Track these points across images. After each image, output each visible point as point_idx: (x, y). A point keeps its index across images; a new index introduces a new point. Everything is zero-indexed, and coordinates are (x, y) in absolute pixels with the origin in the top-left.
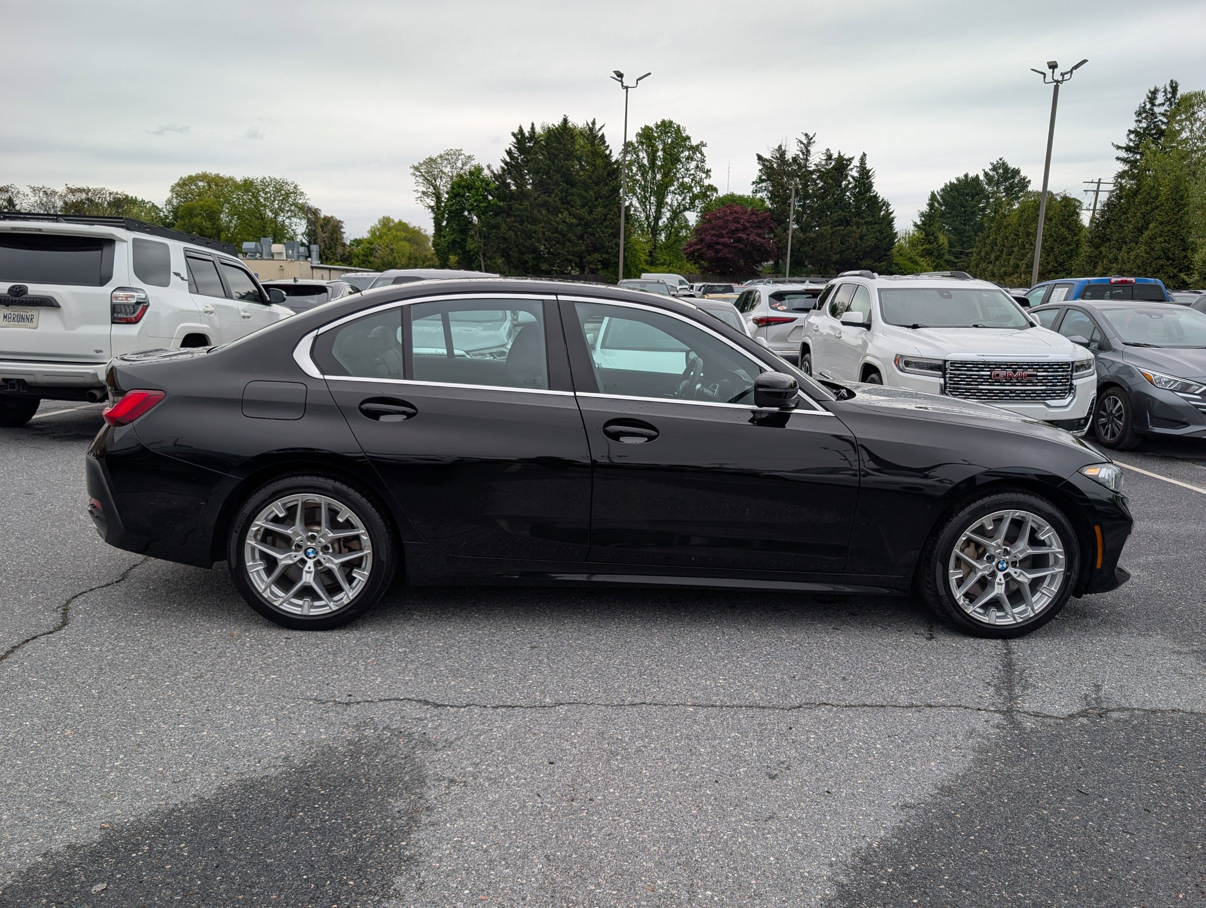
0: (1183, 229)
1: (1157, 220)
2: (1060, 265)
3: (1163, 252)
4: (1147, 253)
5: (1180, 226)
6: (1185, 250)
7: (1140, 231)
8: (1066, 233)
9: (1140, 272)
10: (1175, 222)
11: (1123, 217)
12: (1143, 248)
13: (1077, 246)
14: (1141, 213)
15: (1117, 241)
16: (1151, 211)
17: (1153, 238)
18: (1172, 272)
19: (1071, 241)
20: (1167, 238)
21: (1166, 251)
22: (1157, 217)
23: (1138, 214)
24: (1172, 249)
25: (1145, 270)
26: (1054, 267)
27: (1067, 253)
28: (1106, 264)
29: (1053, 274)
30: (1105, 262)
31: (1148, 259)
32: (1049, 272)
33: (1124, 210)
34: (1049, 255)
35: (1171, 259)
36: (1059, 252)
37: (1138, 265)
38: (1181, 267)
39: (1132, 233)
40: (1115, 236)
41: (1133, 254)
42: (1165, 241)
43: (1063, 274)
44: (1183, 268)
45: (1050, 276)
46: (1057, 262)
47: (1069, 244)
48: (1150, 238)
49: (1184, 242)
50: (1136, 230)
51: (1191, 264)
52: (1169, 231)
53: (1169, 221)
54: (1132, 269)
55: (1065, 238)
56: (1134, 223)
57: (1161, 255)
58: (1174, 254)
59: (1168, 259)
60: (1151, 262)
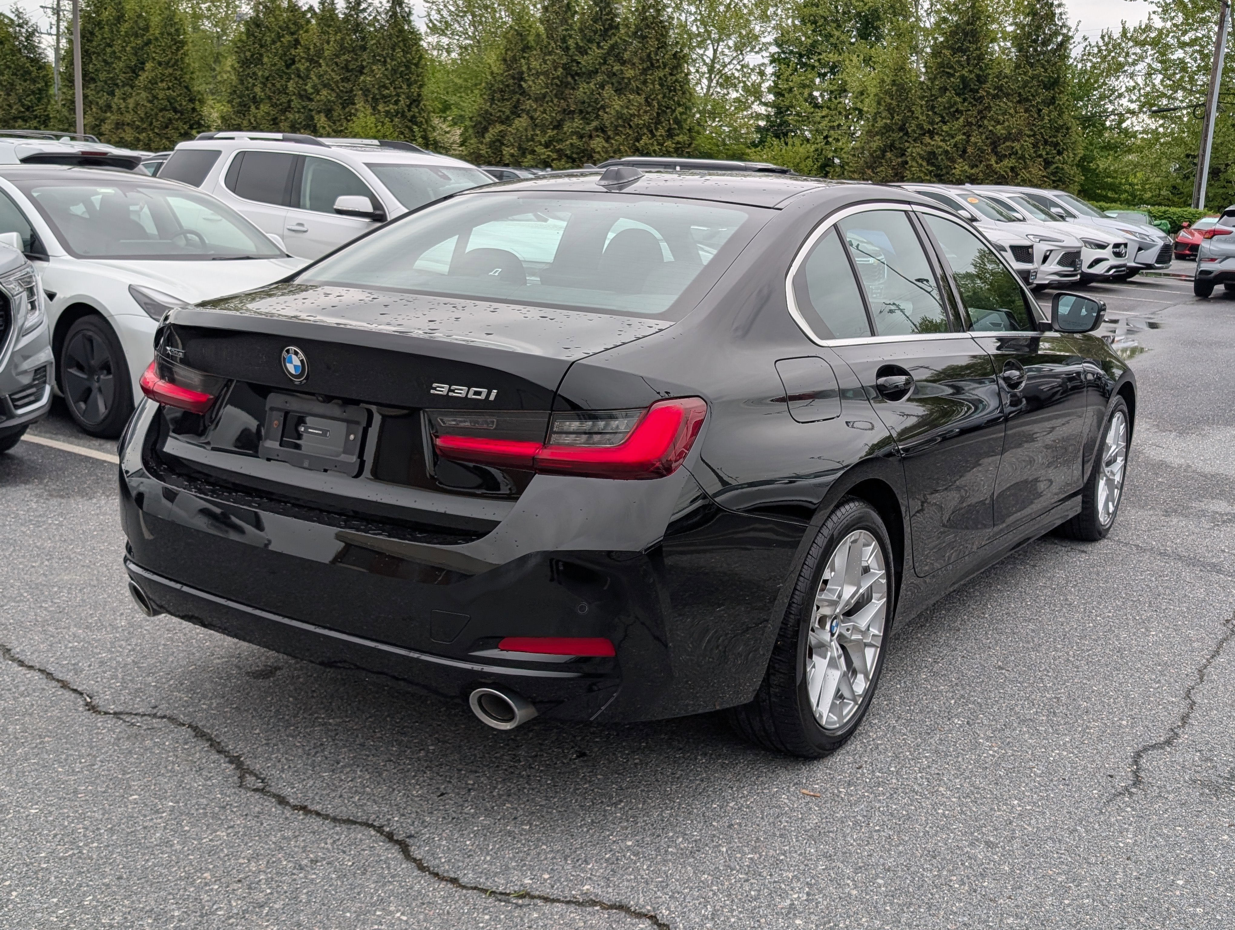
0: (186, 74)
1: (154, 59)
2: (28, 109)
3: (169, 101)
4: (150, 102)
5: (182, 70)
6: (192, 100)
7: (135, 70)
8: (28, 65)
9: (145, 126)
10: (176, 63)
11: (108, 50)
12: (144, 94)
13: (46, 85)
14: (132, 47)
15: (105, 82)
16: (143, 47)
17: (153, 82)
18: (183, 128)
19: (36, 77)
20: (170, 84)
21: (173, 101)
22: (154, 55)
23: (128, 49)
24: (178, 99)
25: (151, 123)
26: (20, 112)
27: (33, 92)
28: (97, 113)
29: (20, 122)
30: (94, 110)
31: (152, 110)
32: (15, 119)
33: (108, 41)
34: (9, 95)
35: (179, 112)
36: (23, 90)
37: (141, 118)
38: (192, 122)
39: (124, 73)
40: (103, 76)
41: (131, 102)
42: (169, 88)
43: (35, 123)
44: (193, 124)
45: (17, 125)
46: (23, 105)
47: (34, 81)
48: (150, 82)
49: (189, 90)
50: (128, 70)
51: (201, 119)
52: (171, 74)
53: (169, 62)
54: (134, 122)
55: (29, 73)
56: (125, 60)
57: (166, 106)
58: (181, 105)
59: (175, 111)
60: (157, 114)
